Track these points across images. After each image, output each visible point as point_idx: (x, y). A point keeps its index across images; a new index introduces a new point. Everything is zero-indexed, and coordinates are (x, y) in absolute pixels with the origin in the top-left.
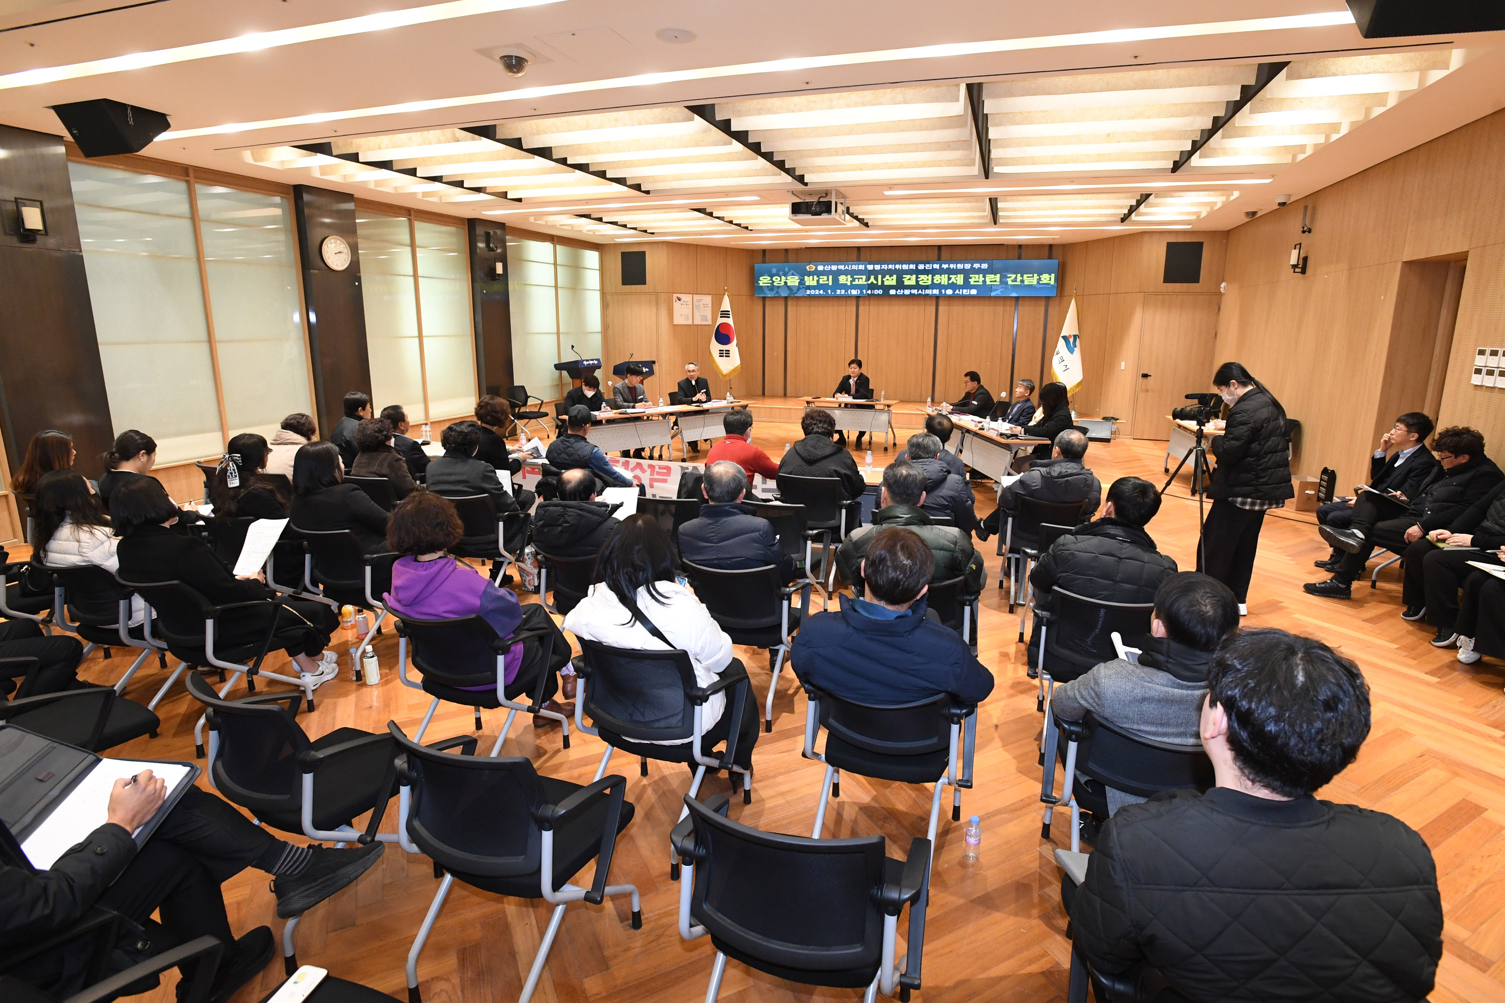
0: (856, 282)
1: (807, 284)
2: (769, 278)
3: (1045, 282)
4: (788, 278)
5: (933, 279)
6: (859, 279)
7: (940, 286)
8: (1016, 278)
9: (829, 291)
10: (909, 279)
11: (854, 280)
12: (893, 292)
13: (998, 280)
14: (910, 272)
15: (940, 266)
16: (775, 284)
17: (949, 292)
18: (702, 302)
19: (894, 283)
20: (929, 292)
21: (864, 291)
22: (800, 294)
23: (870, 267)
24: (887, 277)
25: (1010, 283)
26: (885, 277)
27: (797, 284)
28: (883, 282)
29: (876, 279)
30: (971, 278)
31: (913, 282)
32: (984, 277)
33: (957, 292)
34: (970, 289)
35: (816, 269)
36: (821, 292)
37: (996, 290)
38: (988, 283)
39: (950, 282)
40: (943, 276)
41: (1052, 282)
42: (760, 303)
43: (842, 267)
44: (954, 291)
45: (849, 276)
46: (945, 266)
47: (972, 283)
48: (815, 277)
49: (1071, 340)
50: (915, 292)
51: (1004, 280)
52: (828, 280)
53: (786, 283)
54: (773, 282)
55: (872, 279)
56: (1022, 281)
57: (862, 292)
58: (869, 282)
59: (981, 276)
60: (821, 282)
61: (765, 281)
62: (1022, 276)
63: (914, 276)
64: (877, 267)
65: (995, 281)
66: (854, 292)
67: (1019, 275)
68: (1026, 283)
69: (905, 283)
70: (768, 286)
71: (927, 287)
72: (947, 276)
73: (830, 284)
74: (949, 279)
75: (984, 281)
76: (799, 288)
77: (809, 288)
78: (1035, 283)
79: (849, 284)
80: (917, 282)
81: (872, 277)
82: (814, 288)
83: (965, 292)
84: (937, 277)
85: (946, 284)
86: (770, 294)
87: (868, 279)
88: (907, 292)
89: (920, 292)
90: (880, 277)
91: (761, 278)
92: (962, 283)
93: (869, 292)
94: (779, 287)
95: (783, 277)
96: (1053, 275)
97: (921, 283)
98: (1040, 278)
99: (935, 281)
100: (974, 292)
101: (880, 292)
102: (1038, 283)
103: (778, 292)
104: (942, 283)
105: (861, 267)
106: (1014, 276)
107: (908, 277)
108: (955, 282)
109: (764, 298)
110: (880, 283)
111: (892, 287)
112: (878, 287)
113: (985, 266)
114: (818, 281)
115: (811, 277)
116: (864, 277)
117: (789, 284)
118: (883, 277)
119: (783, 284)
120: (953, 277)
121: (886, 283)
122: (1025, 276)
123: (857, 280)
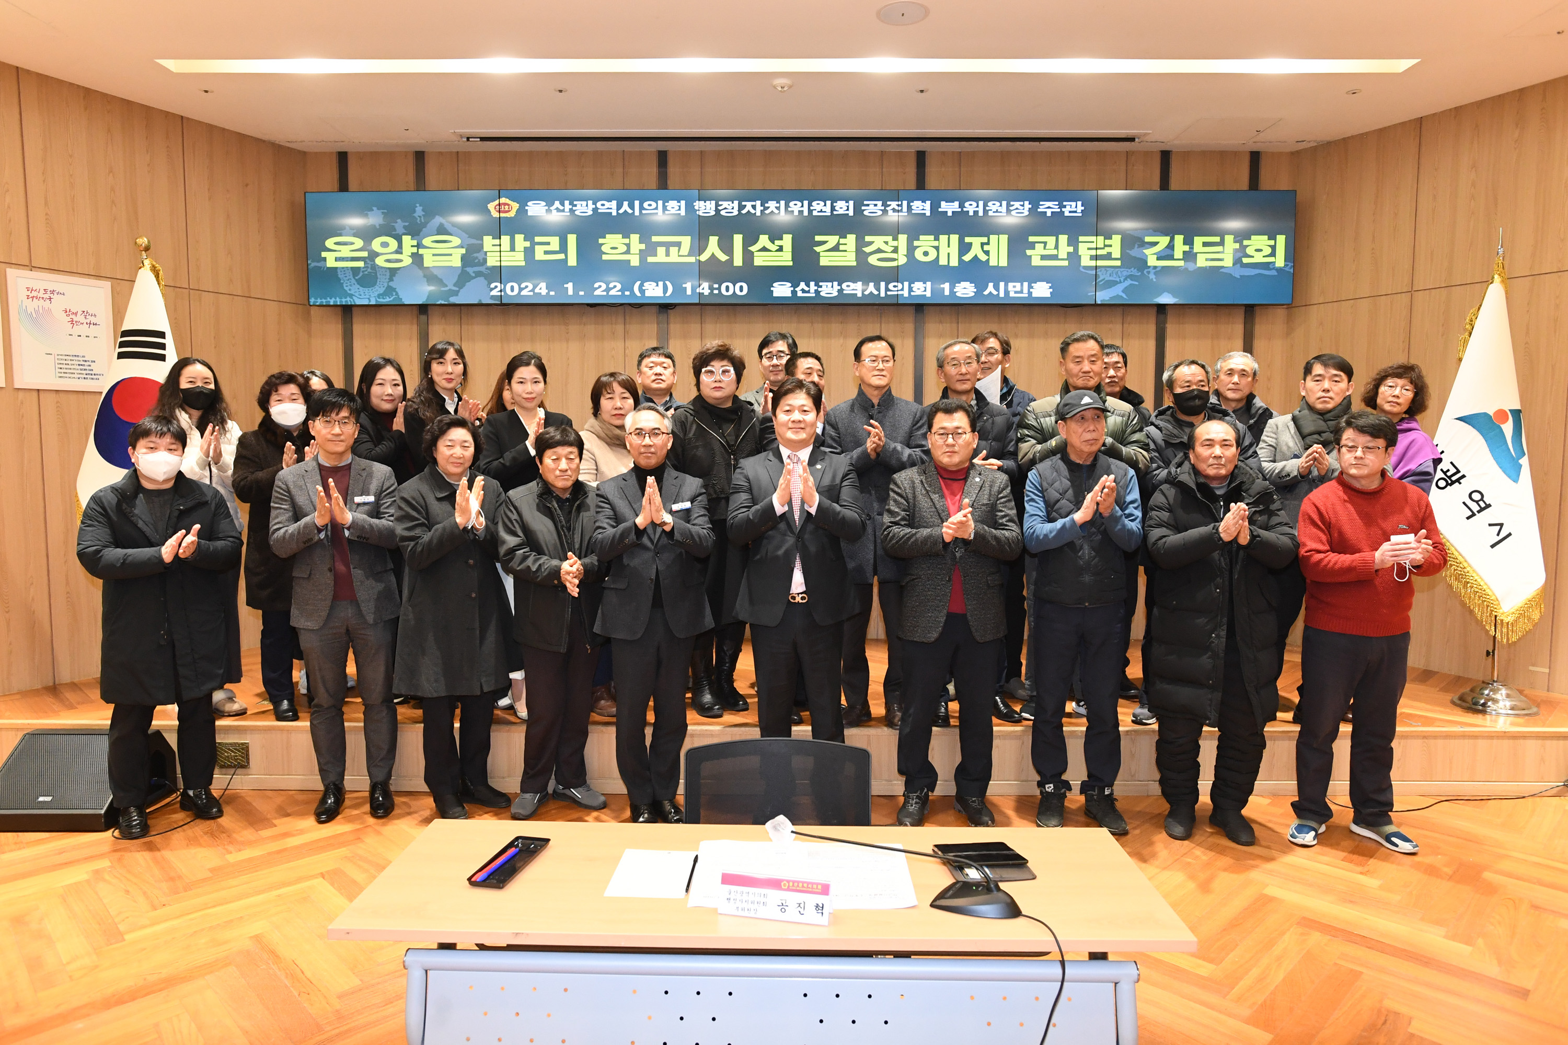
0: (660, 257)
1: (492, 261)
2: (359, 243)
3: (1259, 258)
4: (427, 241)
5: (911, 249)
6: (668, 245)
7: (933, 271)
8: (1171, 246)
9: (570, 286)
10: (836, 249)
11: (651, 249)
12: (781, 290)
13: (1116, 253)
14: (837, 225)
15: (935, 207)
16: (380, 261)
17: (965, 290)
18: (59, 304)
19: (785, 259)
20: (902, 290)
21: (688, 286)
22: (466, 296)
23: (706, 208)
24: (764, 240)
25: (1152, 261)
26: (756, 240)
27: (456, 262)
28: (748, 256)
29: (727, 247)
30: (1032, 246)
31: (848, 258)
32: (1073, 242)
33: (991, 288)
34: (1032, 281)
35: (522, 211)
36: (542, 288)
37: (1110, 284)
38: (1086, 261)
39: (967, 258)
40: (944, 238)
41: (1280, 261)
42: (335, 328)
43: (610, 207)
44: (980, 287)
45: (635, 238)
46: (949, 208)
47: (1036, 261)
48: (519, 238)
49: (1508, 428)
50: (855, 289)
51: (1134, 252)
52: (563, 248)
53: (417, 258)
54: (374, 255)
55: (713, 246)
56: (1190, 256)
57: (679, 289)
58: (704, 257)
59: (1063, 239)
60: (539, 254)
61: (345, 252)
62: (1189, 241)
63: (851, 239)
64: (730, 208)
65: (1108, 257)
66: (654, 291)
67: (1179, 239)
68: (1202, 262)
69: (824, 261)
70: (355, 270)
71: (894, 275)
72: (955, 238)
73: (572, 261)
74: (964, 248)
75: (1074, 257)
76: (463, 277)
77: (499, 273)
78: (1228, 262)
79: (635, 261)
80: (861, 255)
81: (713, 240)
82: (517, 274)
83: (1015, 290)
84: (925, 242)
85: (954, 262)
86: (362, 297)
87: (699, 246)
88: (829, 290)
89: (871, 288)
90: (738, 239)
91: (329, 243)
92: (1004, 262)
93: (705, 288)
94: (393, 271)
95: (407, 240)
96: (1281, 239)
97: (873, 260)
98: (1243, 248)
99: (919, 255)
100: (1042, 291)
101: (740, 289)
102: (1237, 261)
103: (390, 290)
104: (943, 261)
105: (676, 208)
106: (1164, 241)
107: (832, 240)
108: (983, 257)
109: (347, 311)
110: (738, 261)
111: (779, 273)
112: (734, 275)
113: (1074, 208)
114: (529, 252)
115: (506, 239)
116: (686, 241)
117: (428, 262)
118: (750, 240)
119: (407, 261)
120: (976, 241)
121: (760, 260)
122: (1198, 241)
123: (661, 250)
